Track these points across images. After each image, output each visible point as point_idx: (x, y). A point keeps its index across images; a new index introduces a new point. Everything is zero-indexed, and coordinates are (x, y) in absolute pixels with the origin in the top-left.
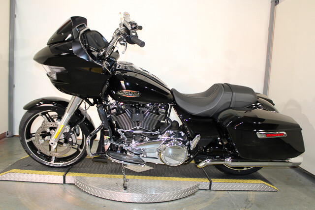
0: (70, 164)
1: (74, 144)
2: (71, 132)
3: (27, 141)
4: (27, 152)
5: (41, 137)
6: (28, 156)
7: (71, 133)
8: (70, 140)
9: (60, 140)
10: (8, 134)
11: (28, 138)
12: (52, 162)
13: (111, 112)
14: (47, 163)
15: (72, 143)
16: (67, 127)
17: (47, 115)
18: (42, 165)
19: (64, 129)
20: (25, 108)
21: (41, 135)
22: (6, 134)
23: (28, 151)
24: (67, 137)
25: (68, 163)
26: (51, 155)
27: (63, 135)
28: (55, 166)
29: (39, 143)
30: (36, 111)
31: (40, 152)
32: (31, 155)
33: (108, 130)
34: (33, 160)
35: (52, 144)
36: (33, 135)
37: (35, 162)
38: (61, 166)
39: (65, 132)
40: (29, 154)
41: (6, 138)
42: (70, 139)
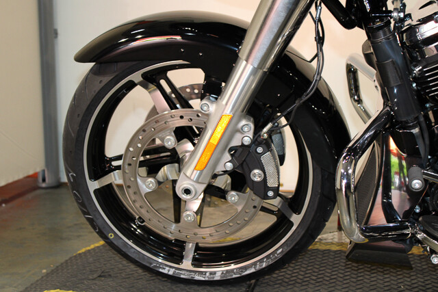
0: (252, 270)
1: (271, 194)
2: (259, 144)
3: (93, 185)
4: (94, 227)
5: (143, 171)
6: (102, 242)
7: (260, 150)
8: (256, 175)
9: (215, 176)
10: (44, 180)
11: (95, 176)
12: (187, 264)
13: (423, 54)
14: (169, 269)
15: (262, 189)
16: (243, 122)
17: (163, 82)
18: (148, 275)
19: (232, 130)
20: (82, 58)
21: (142, 164)
22: (40, 179)
23: (99, 222)
24: (242, 165)
25: (246, 268)
26: (181, 237)
27: (227, 157)
28: (198, 277)
29: (137, 192)
30: (121, 66)
31: (143, 228)
32: (111, 236)
33: (416, 131)
34: (118, 257)
35: (187, 191)
36: (115, 163)
37: (125, 262)
38: (217, 277)
39: (236, 142)
40: (103, 235)
41: (38, 192)
42: (256, 171)
